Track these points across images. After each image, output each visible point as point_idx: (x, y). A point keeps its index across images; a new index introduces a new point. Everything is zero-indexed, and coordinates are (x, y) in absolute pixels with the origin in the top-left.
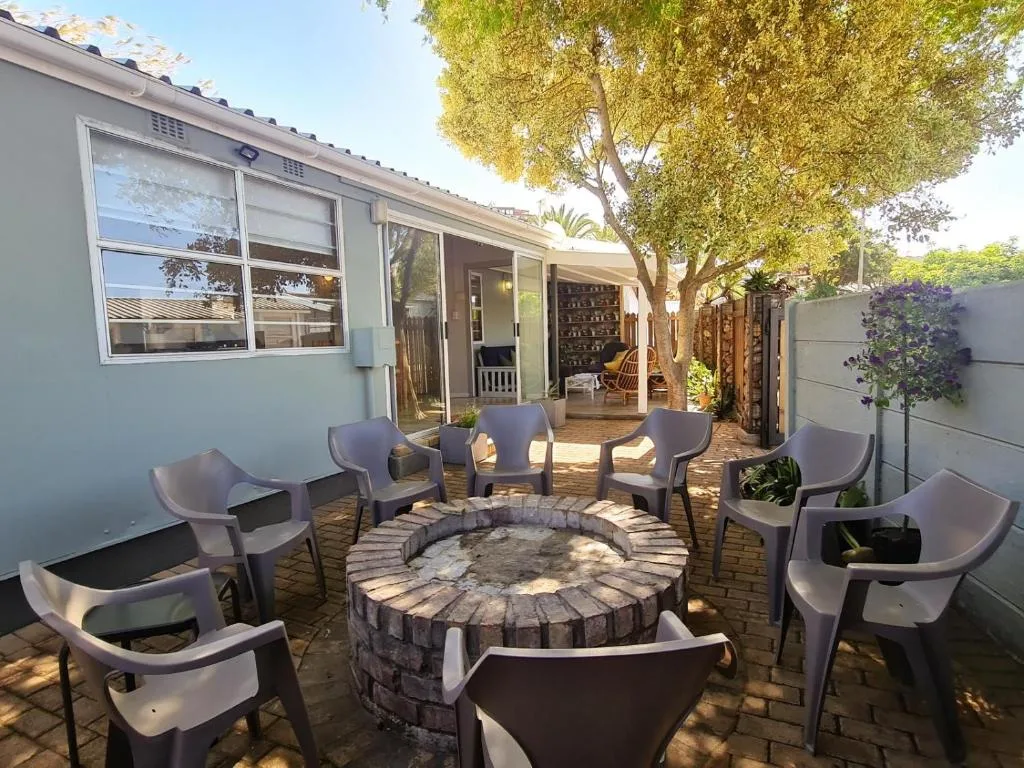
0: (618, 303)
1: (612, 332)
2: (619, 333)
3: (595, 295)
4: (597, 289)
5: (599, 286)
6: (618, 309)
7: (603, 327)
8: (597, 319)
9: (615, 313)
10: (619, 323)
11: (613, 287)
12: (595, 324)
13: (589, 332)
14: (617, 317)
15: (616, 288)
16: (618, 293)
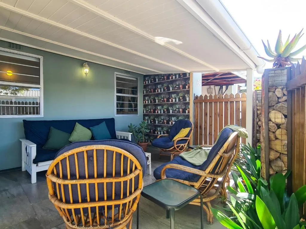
0: (189, 87)
1: (184, 111)
2: (189, 112)
3: (172, 82)
4: (174, 77)
5: (175, 75)
6: (188, 92)
7: (177, 106)
8: (174, 100)
9: (186, 96)
10: (188, 103)
11: (185, 74)
12: (172, 105)
13: (168, 110)
14: (187, 99)
15: (188, 75)
16: (189, 79)
